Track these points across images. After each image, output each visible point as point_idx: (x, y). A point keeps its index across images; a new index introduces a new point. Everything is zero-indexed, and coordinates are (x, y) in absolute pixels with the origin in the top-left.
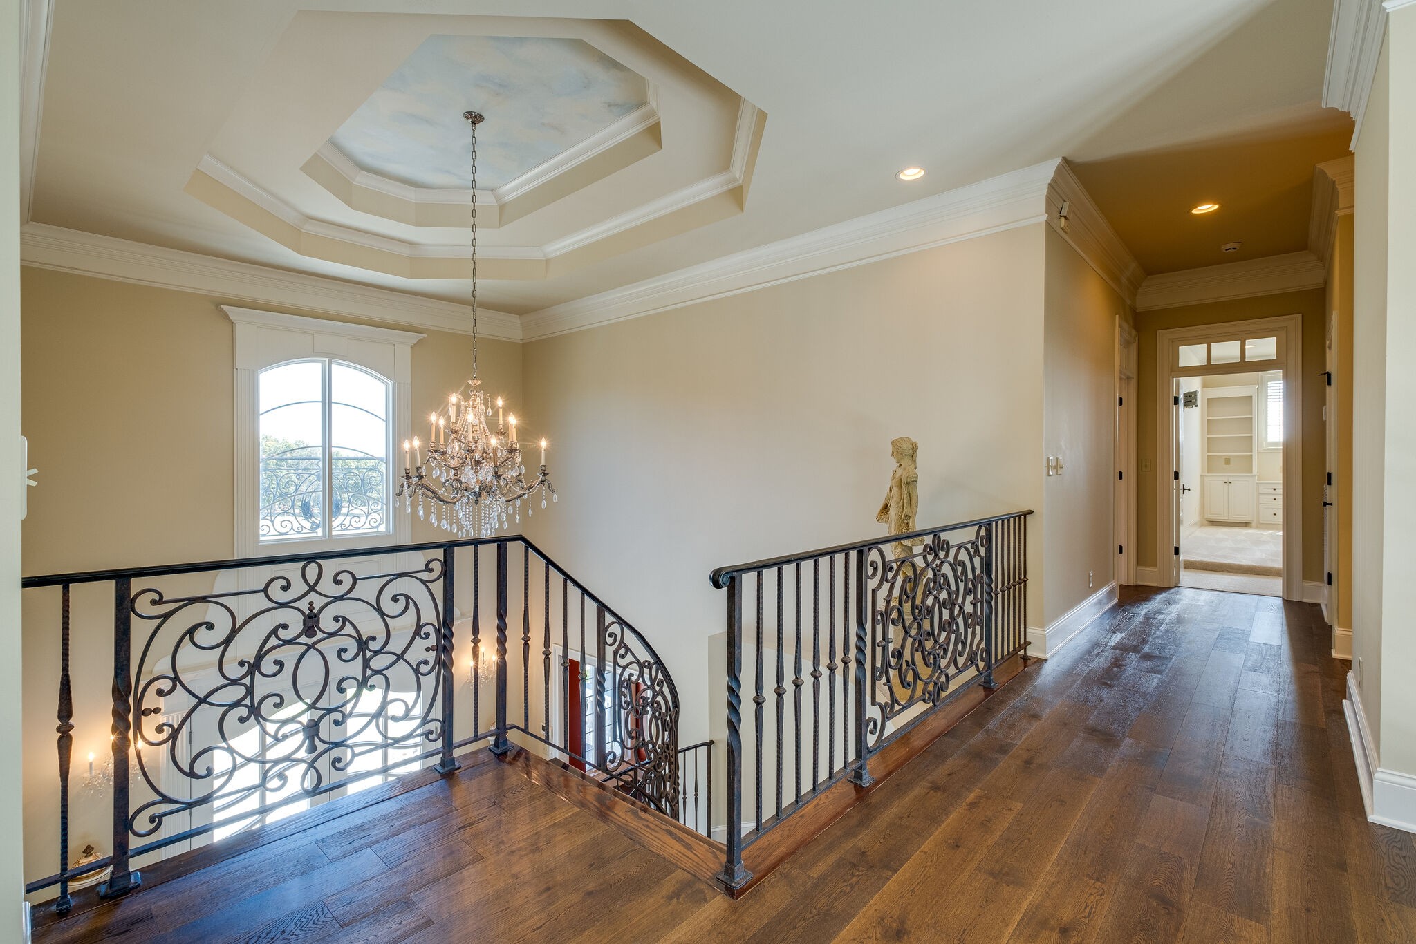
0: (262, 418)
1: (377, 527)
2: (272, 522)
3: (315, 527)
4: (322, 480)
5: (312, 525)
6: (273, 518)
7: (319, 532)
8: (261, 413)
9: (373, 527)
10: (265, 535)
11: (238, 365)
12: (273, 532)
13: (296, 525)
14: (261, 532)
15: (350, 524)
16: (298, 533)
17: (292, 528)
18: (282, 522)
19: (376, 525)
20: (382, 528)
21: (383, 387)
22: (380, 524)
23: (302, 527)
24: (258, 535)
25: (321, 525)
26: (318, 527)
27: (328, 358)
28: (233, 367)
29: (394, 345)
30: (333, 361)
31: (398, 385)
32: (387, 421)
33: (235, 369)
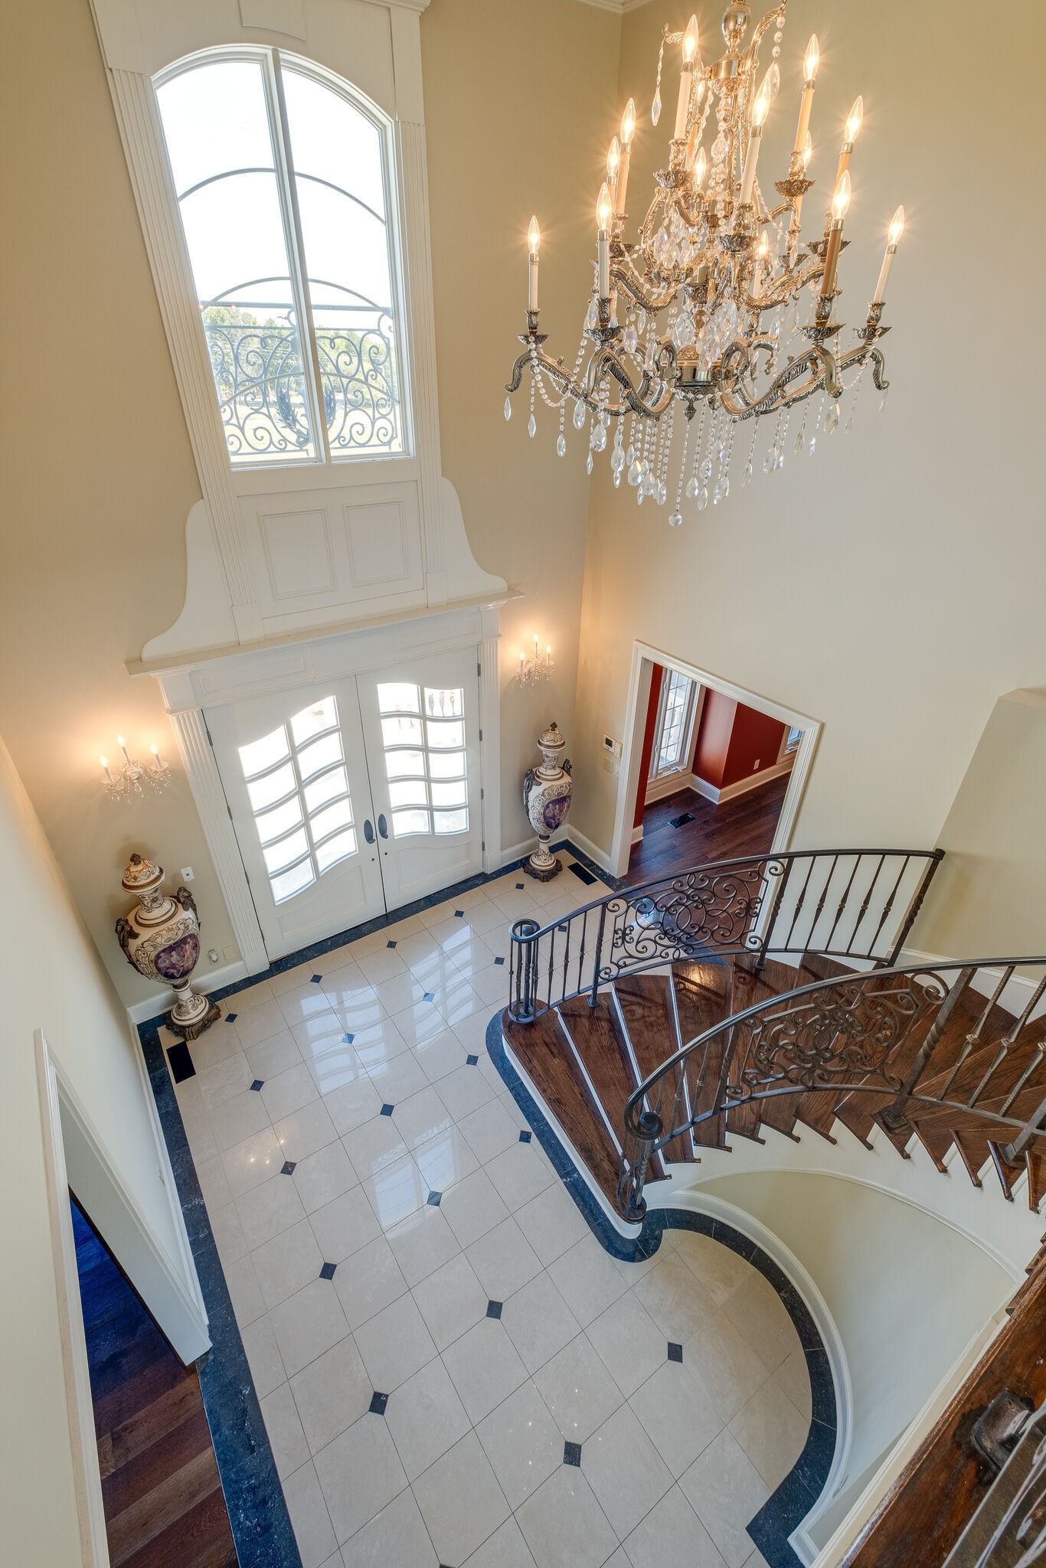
0: (184, 206)
1: (389, 443)
2: (242, 429)
3: (302, 443)
4: (300, 352)
5: (299, 437)
6: (241, 422)
7: (311, 450)
8: (179, 195)
9: (384, 444)
10: (236, 453)
11: (113, 58)
12: (246, 449)
13: (276, 438)
14: (231, 448)
15: (351, 437)
16: (283, 450)
17: (271, 442)
18: (255, 430)
19: (386, 439)
20: (396, 446)
21: (373, 134)
22: (392, 438)
23: (285, 440)
24: (225, 454)
25: (311, 436)
26: (307, 441)
27: (271, 47)
28: (103, 69)
29: (389, 9)
30: (281, 56)
31: (404, 127)
32: (388, 222)
33: (107, 71)
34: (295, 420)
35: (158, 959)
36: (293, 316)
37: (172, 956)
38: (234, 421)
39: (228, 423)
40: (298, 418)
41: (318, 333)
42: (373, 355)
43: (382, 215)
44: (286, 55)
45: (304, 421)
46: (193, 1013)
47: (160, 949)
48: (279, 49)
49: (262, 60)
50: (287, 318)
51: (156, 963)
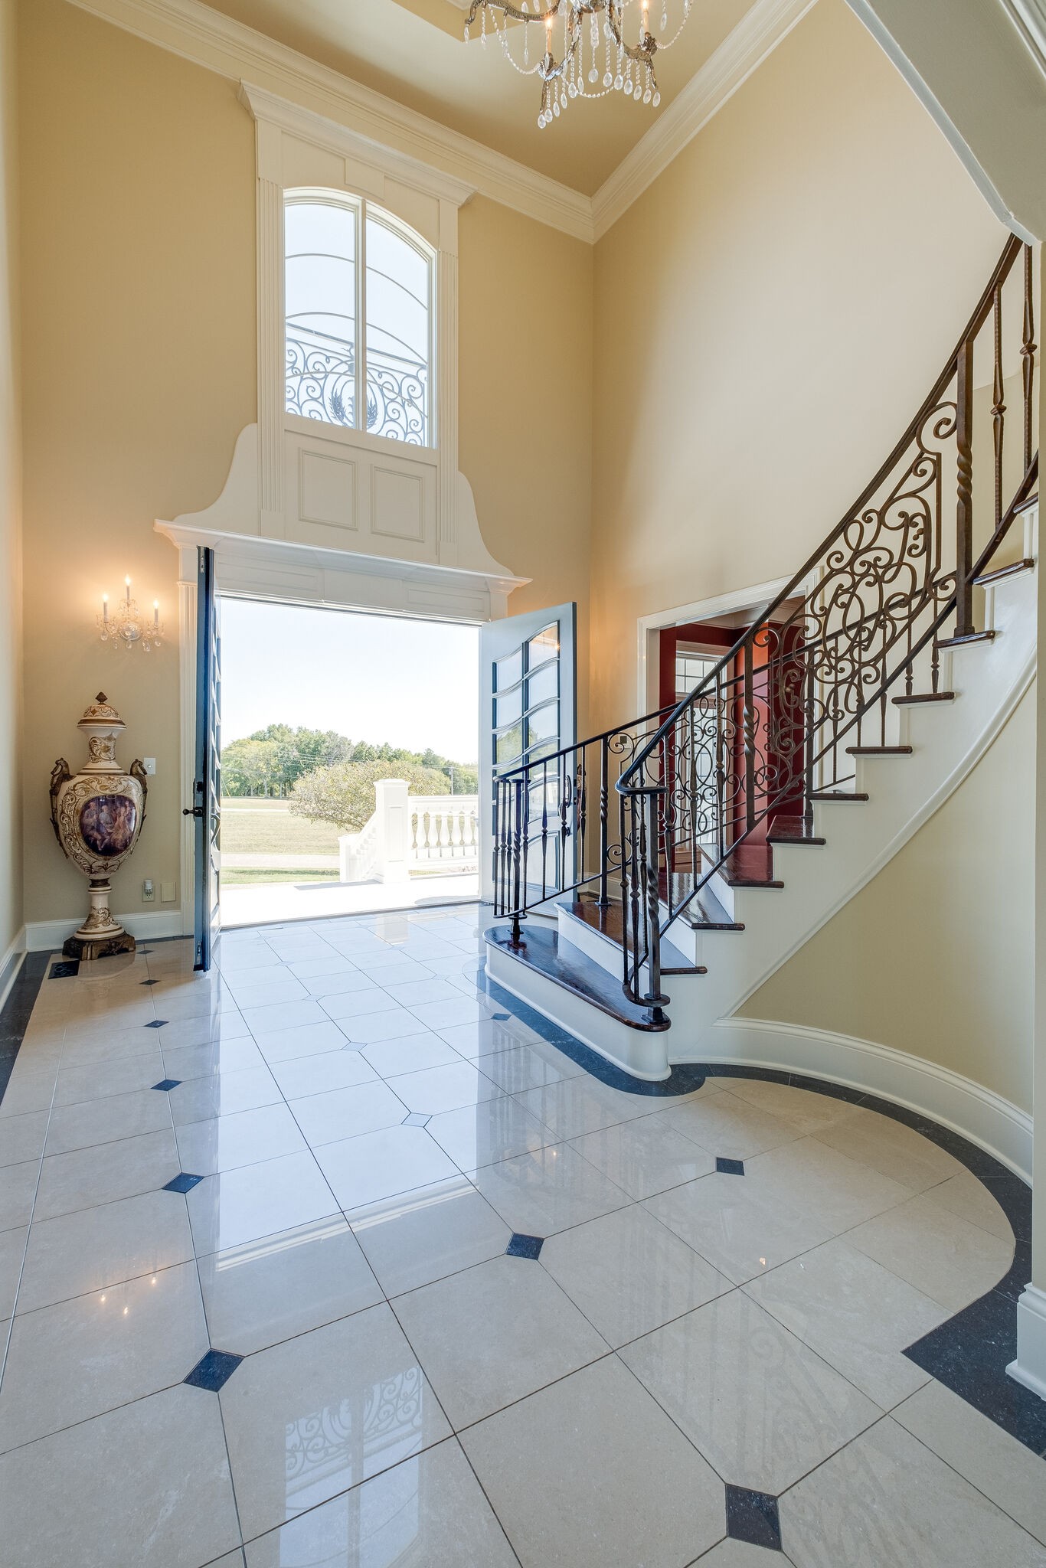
0: (289, 262)
8: (286, 255)
10: (290, 410)
14: (287, 407)
21: (425, 266)
27: (361, 198)
28: (255, 178)
29: (439, 201)
30: (368, 206)
31: (443, 255)
32: (429, 309)
33: (257, 180)
34: (343, 415)
35: (86, 809)
36: (353, 351)
37: (102, 811)
38: (295, 400)
39: (290, 400)
40: (346, 413)
41: (368, 365)
42: (410, 392)
43: (426, 305)
44: (372, 207)
45: (351, 417)
46: (101, 928)
47: (92, 796)
48: (368, 201)
49: (353, 209)
50: (349, 351)
51: (82, 816)
